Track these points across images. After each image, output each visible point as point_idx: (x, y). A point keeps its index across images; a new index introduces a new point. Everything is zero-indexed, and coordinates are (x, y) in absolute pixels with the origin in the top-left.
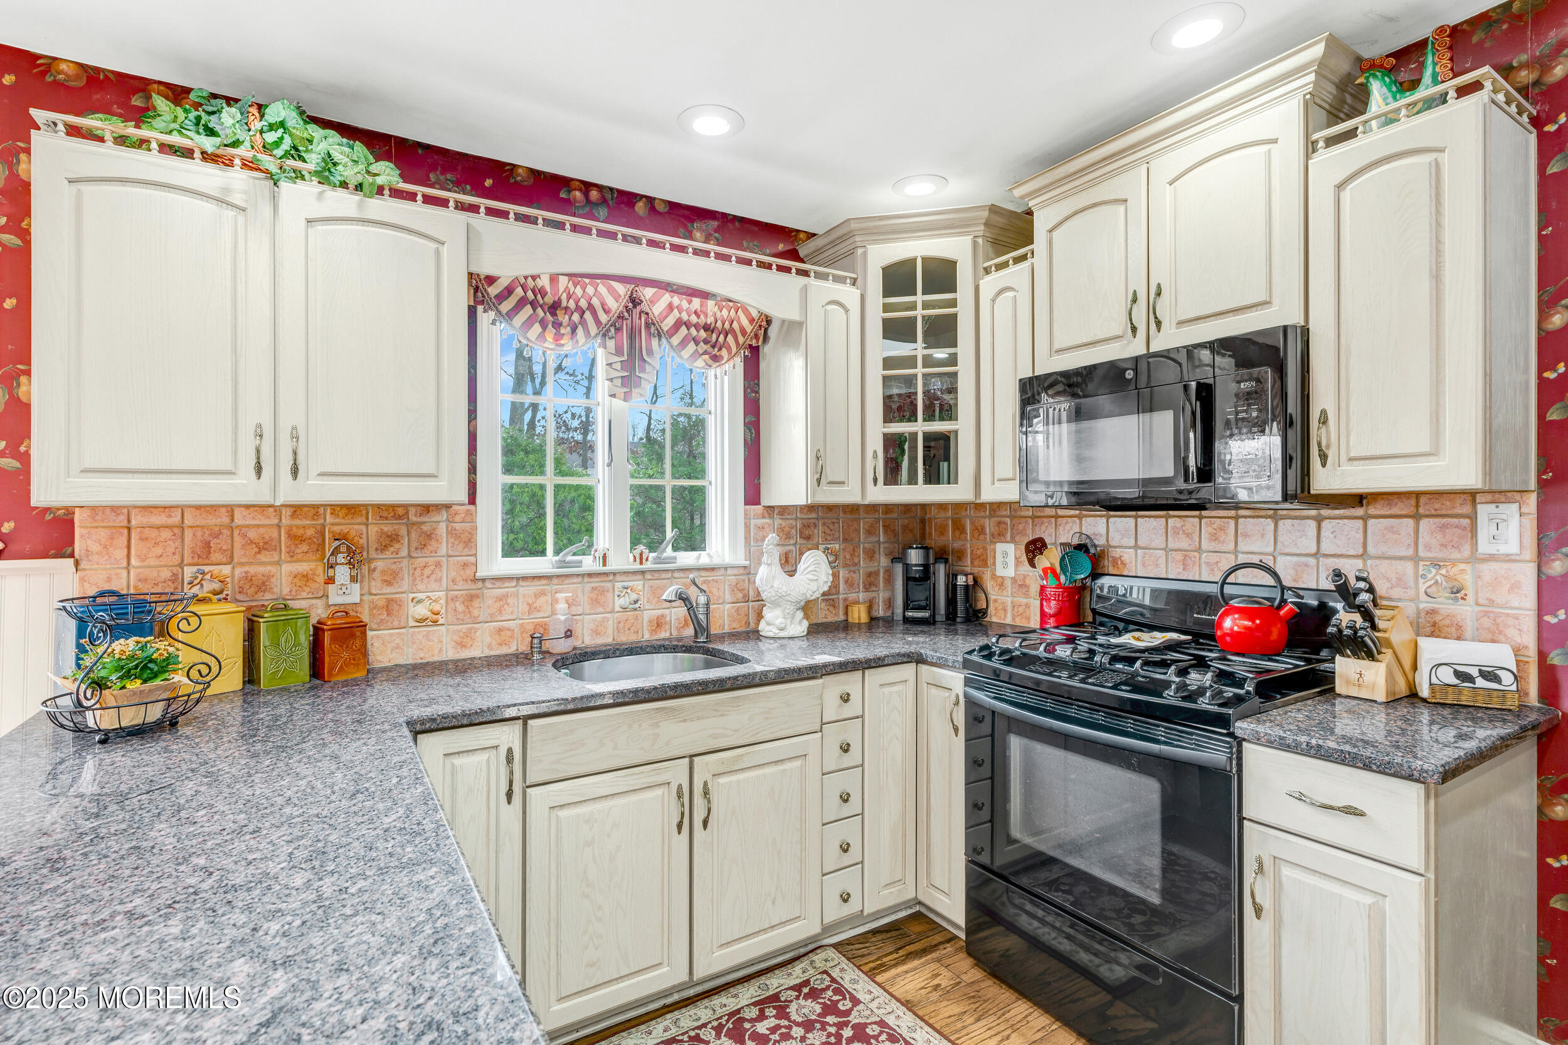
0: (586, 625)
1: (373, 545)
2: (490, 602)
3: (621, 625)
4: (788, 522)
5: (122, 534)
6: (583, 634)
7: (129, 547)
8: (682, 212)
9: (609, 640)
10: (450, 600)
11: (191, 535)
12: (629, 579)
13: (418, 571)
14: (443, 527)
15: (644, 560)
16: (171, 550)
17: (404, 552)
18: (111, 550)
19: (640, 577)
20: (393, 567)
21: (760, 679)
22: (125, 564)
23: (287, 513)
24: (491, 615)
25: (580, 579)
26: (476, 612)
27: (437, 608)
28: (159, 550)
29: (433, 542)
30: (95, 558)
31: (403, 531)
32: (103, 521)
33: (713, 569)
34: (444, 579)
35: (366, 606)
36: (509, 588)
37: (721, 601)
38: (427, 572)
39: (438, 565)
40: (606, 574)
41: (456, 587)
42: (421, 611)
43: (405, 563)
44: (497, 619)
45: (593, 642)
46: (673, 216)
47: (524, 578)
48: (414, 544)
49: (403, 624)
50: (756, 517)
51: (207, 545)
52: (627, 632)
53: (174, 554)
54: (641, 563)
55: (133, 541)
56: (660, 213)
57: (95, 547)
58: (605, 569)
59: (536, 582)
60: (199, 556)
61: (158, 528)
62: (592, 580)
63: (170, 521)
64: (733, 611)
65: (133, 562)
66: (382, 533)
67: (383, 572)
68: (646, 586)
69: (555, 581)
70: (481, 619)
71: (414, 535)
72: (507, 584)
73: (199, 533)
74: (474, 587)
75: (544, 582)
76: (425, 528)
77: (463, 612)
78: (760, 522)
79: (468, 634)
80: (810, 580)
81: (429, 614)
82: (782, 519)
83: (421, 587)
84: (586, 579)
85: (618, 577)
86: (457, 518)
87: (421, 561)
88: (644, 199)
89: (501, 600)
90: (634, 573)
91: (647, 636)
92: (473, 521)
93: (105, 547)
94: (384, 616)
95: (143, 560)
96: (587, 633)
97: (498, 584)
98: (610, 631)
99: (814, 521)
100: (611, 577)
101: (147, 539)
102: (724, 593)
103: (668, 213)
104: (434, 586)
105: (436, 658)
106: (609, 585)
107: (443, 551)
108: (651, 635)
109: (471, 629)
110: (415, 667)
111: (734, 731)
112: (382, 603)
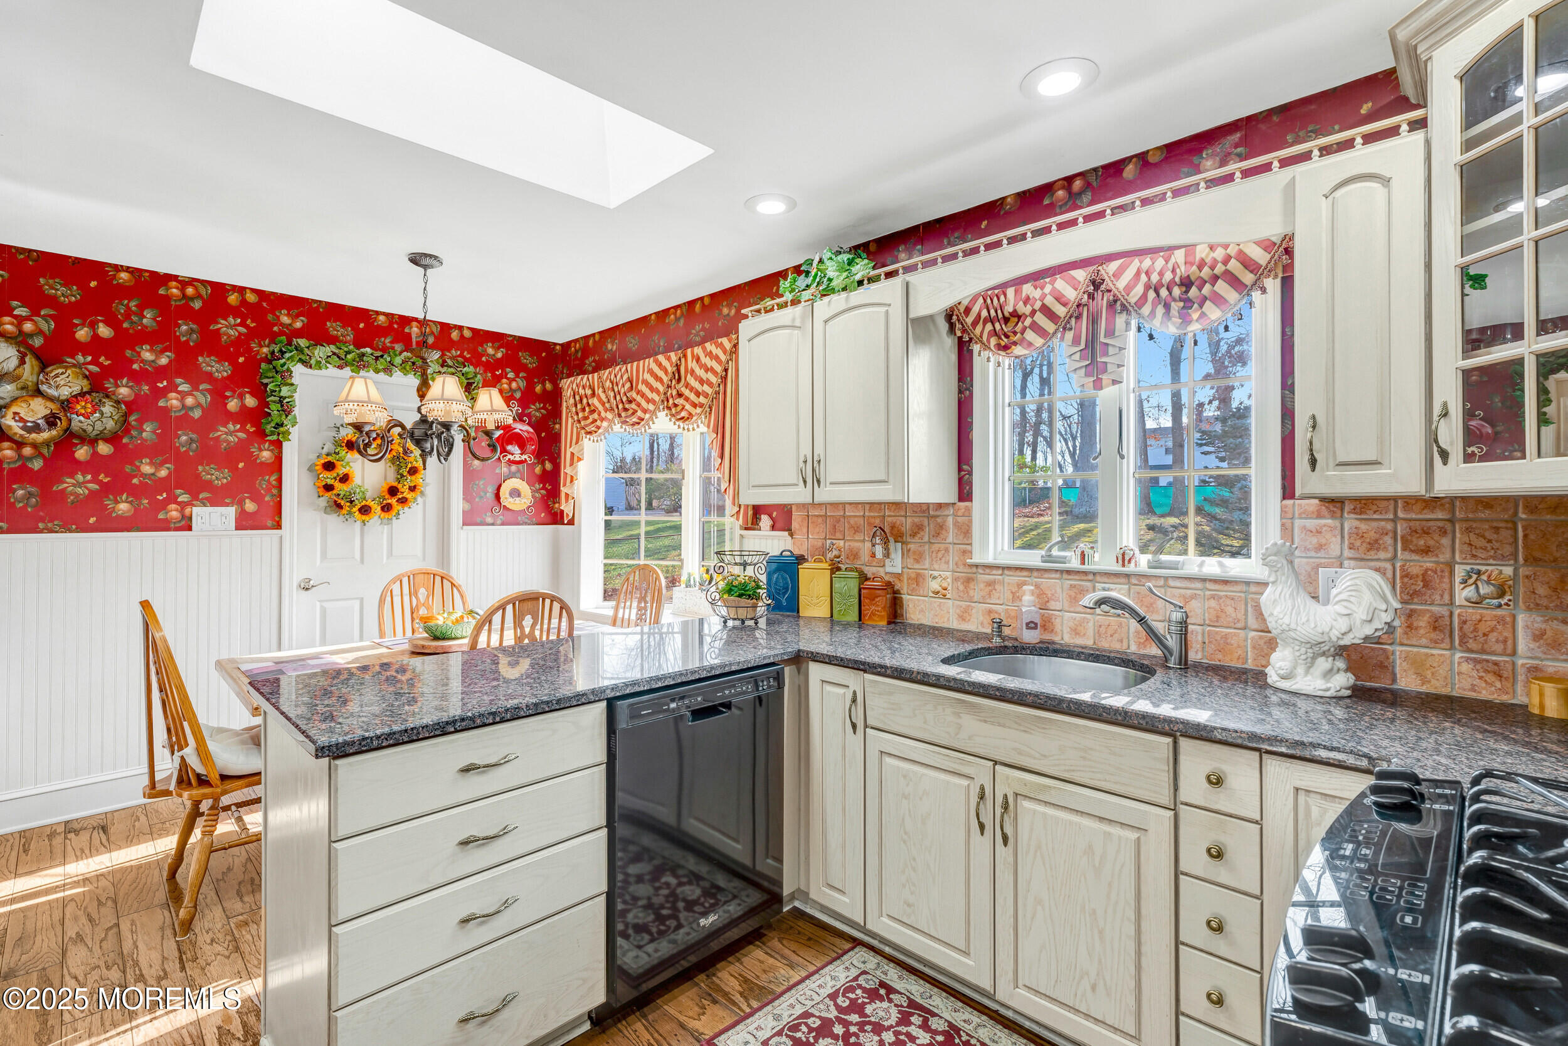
0: (1065, 622)
1: (909, 533)
2: (982, 586)
3: (1103, 630)
4: (1375, 524)
5: (805, 519)
6: (1062, 631)
7: (808, 527)
8: (1185, 147)
9: (1090, 643)
10: (956, 579)
11: (829, 521)
12: (1111, 581)
13: (934, 554)
14: (950, 520)
15: (1126, 562)
16: (823, 529)
17: (926, 539)
18: (802, 528)
19: (1123, 580)
20: (920, 549)
21: (1069, 707)
22: (807, 536)
23: (867, 507)
24: (983, 597)
25: (1058, 575)
26: (971, 593)
27: (945, 585)
29: (944, 532)
31: (926, 523)
33: (1226, 582)
34: (951, 562)
35: (905, 576)
36: (996, 576)
37: (1239, 625)
38: (940, 555)
39: (947, 550)
40: (1085, 573)
41: (958, 570)
42: (935, 585)
43: (927, 547)
44: (988, 601)
45: (1072, 641)
46: (1173, 159)
47: (1009, 568)
48: (932, 533)
49: (925, 594)
50: (1306, 515)
51: (835, 527)
52: (1109, 639)
54: (1123, 565)
55: (809, 524)
56: (1155, 165)
57: (798, 526)
58: (1086, 567)
59: (1018, 573)
61: (819, 516)
62: (1070, 577)
64: (1262, 642)
65: (810, 535)
66: (914, 524)
67: (914, 552)
68: (1132, 591)
69: (1035, 574)
70: (975, 599)
71: (932, 526)
72: (994, 572)
73: (832, 520)
74: (970, 571)
75: (1025, 573)
76: (939, 520)
77: (963, 591)
78: (1312, 523)
79: (966, 610)
80: (1339, 614)
81: (940, 589)
82: (1360, 520)
83: (936, 566)
84: (1065, 576)
85: (1098, 578)
86: (960, 513)
87: (936, 547)
88: (1134, 160)
89: (990, 585)
90: (1117, 575)
91: (1133, 648)
92: (970, 516)
94: (914, 586)
96: (1066, 630)
97: (988, 571)
98: (1090, 632)
99: (1440, 524)
100: (1091, 577)
101: (814, 522)
102: (1246, 614)
103: (1166, 159)
104: (944, 567)
105: (945, 625)
106: (1088, 584)
107: (950, 539)
108: (1139, 648)
109: (969, 606)
110: (934, 628)
111: (1042, 755)
112: (913, 576)
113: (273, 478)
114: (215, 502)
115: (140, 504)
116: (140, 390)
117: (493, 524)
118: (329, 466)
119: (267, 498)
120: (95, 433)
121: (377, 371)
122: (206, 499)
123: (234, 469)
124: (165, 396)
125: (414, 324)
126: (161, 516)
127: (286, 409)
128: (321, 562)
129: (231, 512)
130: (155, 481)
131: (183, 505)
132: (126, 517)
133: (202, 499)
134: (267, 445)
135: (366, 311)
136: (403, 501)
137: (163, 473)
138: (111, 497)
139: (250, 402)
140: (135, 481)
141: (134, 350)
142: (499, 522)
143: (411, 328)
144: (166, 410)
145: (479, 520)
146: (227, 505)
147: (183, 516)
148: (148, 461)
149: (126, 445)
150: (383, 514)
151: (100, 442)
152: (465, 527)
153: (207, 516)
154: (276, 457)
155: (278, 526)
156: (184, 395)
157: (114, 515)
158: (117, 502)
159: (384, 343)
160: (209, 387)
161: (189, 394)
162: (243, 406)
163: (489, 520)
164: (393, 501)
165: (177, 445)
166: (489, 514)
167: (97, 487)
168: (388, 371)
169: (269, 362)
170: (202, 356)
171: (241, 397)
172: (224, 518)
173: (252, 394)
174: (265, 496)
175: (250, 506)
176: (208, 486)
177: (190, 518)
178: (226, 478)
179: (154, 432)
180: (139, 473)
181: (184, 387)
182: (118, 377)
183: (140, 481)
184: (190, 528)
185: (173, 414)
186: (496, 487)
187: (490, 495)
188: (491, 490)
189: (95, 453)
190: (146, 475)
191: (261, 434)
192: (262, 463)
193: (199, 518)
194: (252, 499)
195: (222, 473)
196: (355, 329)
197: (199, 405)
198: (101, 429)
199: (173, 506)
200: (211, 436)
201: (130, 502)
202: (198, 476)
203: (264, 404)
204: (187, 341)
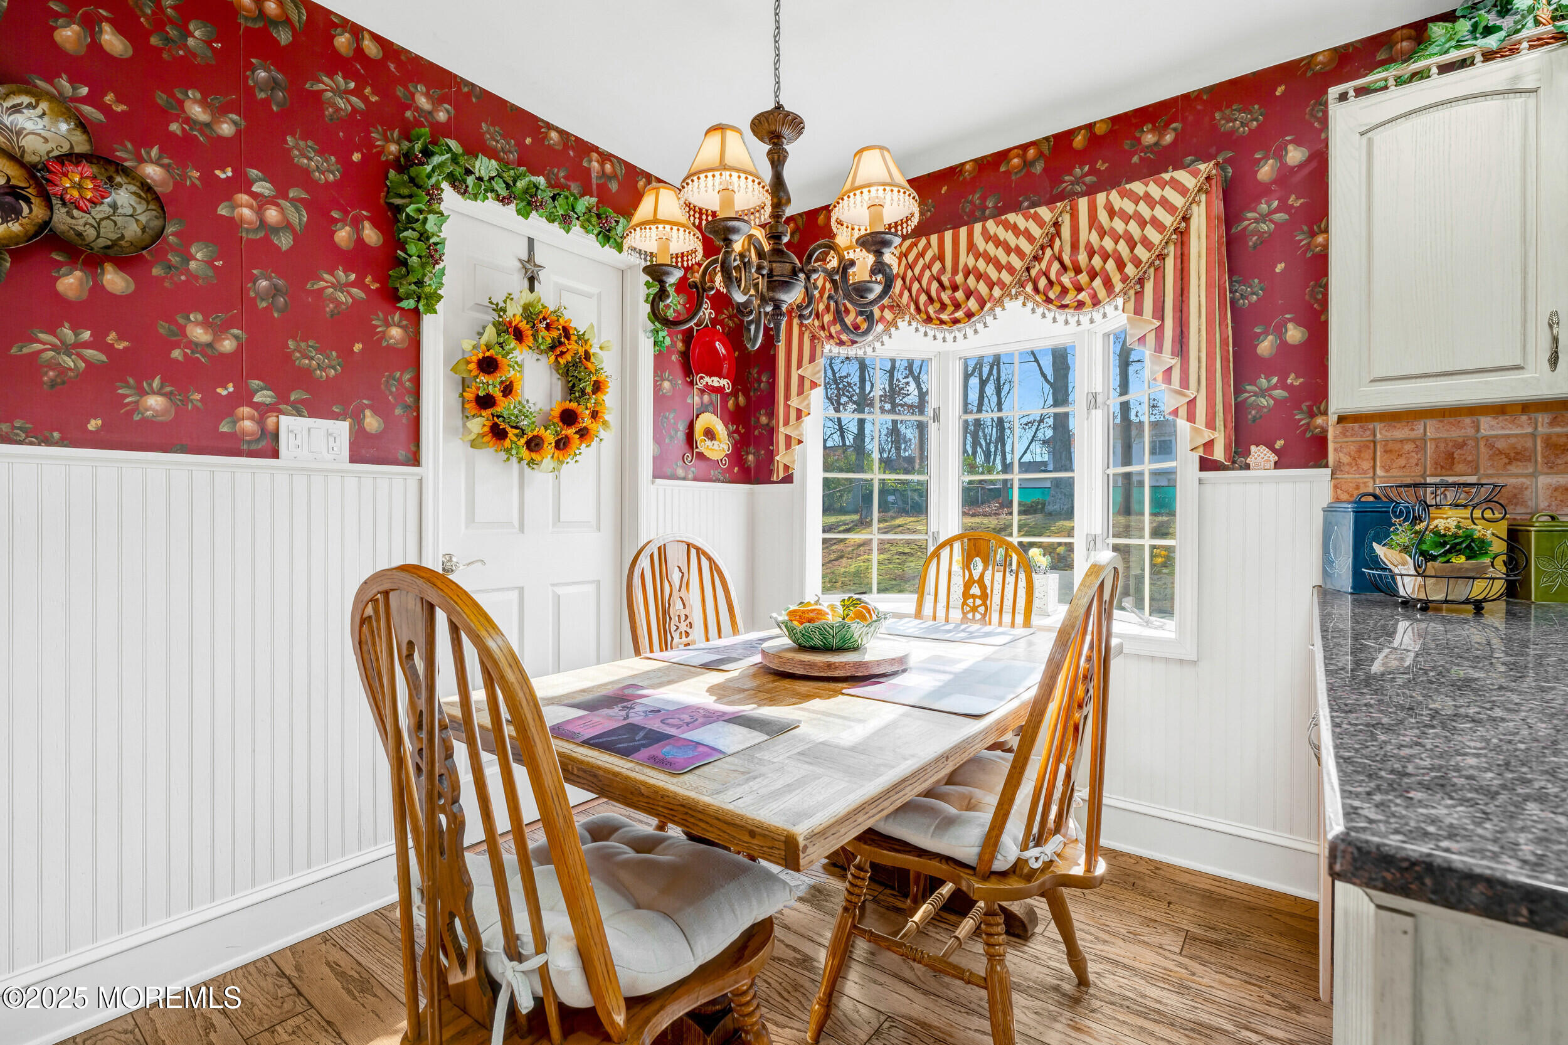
5: (1369, 448)
7: (1374, 459)
11: (1433, 447)
16: (1414, 461)
18: (1359, 461)
22: (1371, 475)
28: (1402, 462)
30: (1346, 468)
32: (1352, 436)
51: (1450, 457)
53: (1417, 465)
55: (1378, 453)
57: (1345, 459)
60: (1442, 467)
61: (1401, 441)
63: (1413, 435)
65: (1379, 472)
73: (1442, 445)
93: (1354, 459)
95: (1387, 471)
101: (1391, 451)
113: (407, 376)
114: (316, 409)
115: (186, 400)
116: (184, 176)
117: (684, 479)
118: (488, 365)
119: (398, 411)
120: (101, 242)
121: (551, 219)
122: (302, 402)
123: (346, 353)
124: (229, 197)
125: (594, 155)
126: (224, 428)
127: (433, 255)
128: (467, 527)
129: (341, 429)
130: (209, 357)
131: (264, 410)
132: (162, 424)
133: (295, 402)
134: (397, 317)
135: (535, 119)
136: (584, 434)
137: (228, 345)
138: (131, 381)
139: (371, 235)
140: (176, 354)
141: (172, 95)
142: (690, 476)
143: (590, 161)
144: (233, 224)
145: (669, 471)
146: (335, 417)
147: (263, 430)
148: (200, 317)
149: (159, 280)
150: (557, 453)
151: (109, 267)
152: (658, 481)
153: (305, 432)
154: (411, 339)
155: (415, 460)
156: (262, 203)
157: (137, 417)
158: (143, 393)
159: (557, 175)
160: (304, 196)
161: (272, 201)
162: (360, 241)
163: (680, 472)
164: (570, 431)
165: (252, 294)
166: (680, 463)
167: (103, 358)
168: (566, 221)
169: (401, 169)
170: (293, 135)
171: (356, 224)
172: (331, 439)
173: (376, 224)
174: (394, 407)
175: (372, 423)
176: (303, 378)
177: (276, 436)
178: (334, 368)
179: (210, 263)
180: (180, 338)
181: (262, 187)
182: (143, 141)
183: (185, 354)
184: (275, 454)
185: (244, 234)
186: (687, 423)
187: (681, 436)
188: (682, 427)
189: (98, 289)
190: (197, 344)
191: (392, 297)
192: (389, 348)
193: (292, 436)
194: (376, 412)
195: (328, 357)
196: (520, 144)
197: (289, 226)
198: (114, 236)
199: (246, 410)
200: (309, 286)
201: (167, 395)
202: (288, 357)
203: (393, 243)
204: (267, 102)
